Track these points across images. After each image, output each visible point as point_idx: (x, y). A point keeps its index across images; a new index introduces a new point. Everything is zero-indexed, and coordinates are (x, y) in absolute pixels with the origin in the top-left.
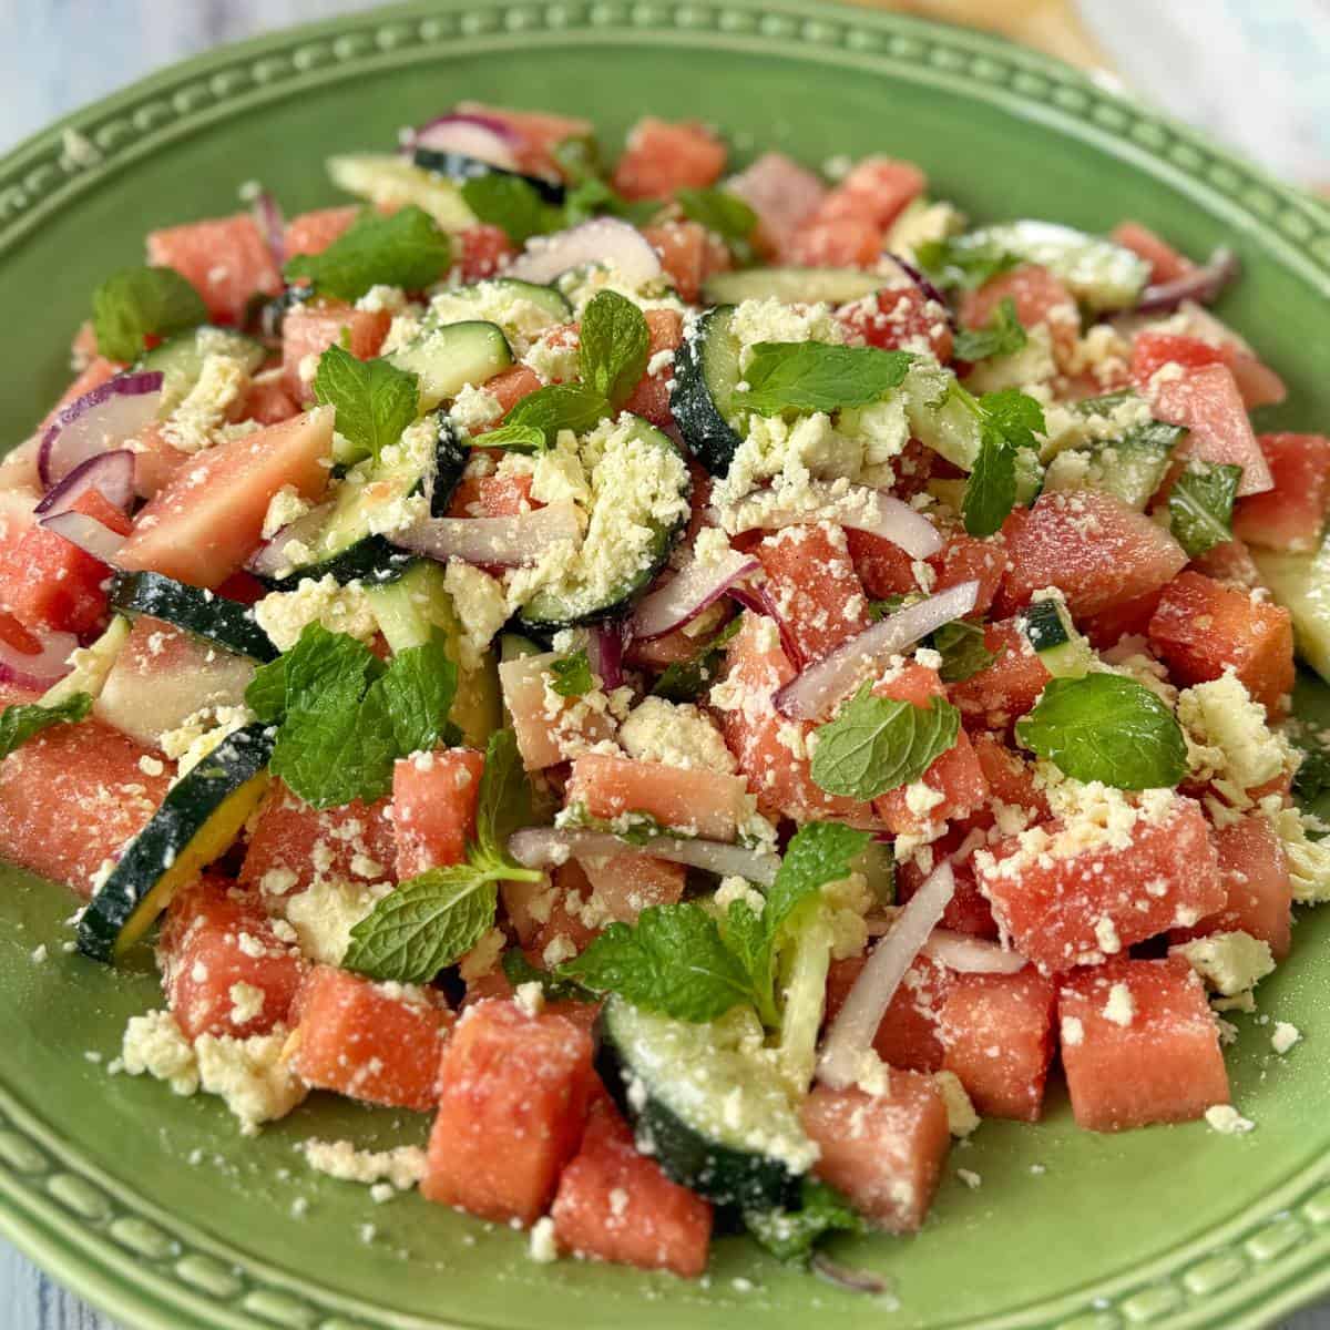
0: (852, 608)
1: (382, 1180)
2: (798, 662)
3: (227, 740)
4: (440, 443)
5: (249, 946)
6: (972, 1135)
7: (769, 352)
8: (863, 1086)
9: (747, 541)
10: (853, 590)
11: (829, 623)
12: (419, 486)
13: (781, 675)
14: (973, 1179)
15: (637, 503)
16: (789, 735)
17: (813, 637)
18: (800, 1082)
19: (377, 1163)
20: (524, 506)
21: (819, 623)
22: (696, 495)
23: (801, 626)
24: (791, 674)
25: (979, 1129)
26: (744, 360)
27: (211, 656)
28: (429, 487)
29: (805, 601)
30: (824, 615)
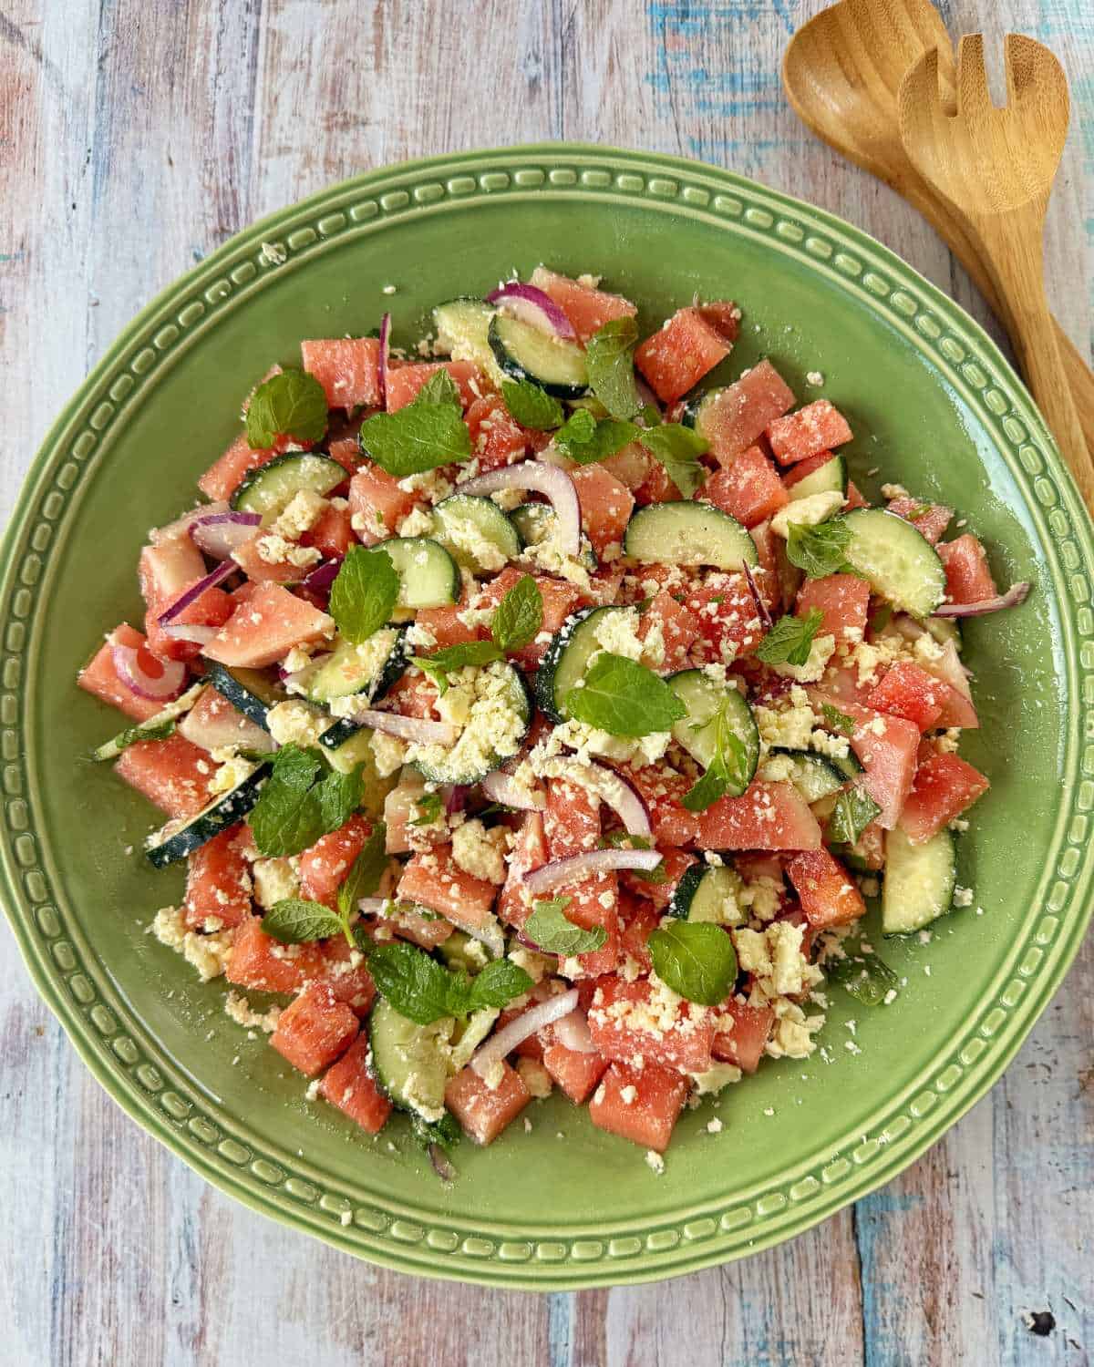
0: (587, 841)
1: (256, 1029)
2: (547, 856)
3: (229, 798)
4: (390, 659)
5: (221, 898)
6: (545, 1101)
7: (610, 661)
8: (486, 1082)
9: (543, 784)
10: (593, 830)
11: (572, 843)
12: (365, 689)
13: (534, 863)
14: (528, 1127)
15: (487, 741)
16: (525, 895)
17: (560, 847)
18: (458, 1066)
19: (255, 1020)
20: (427, 714)
21: (566, 842)
22: (526, 744)
23: (555, 840)
24: (540, 861)
25: (548, 1098)
26: (592, 659)
27: (242, 724)
28: (373, 690)
29: (561, 829)
30: (571, 838)
